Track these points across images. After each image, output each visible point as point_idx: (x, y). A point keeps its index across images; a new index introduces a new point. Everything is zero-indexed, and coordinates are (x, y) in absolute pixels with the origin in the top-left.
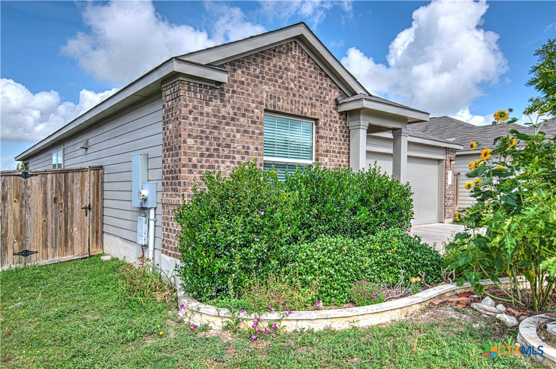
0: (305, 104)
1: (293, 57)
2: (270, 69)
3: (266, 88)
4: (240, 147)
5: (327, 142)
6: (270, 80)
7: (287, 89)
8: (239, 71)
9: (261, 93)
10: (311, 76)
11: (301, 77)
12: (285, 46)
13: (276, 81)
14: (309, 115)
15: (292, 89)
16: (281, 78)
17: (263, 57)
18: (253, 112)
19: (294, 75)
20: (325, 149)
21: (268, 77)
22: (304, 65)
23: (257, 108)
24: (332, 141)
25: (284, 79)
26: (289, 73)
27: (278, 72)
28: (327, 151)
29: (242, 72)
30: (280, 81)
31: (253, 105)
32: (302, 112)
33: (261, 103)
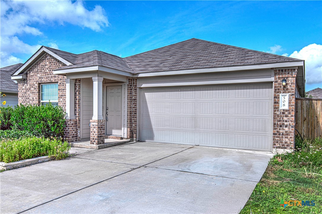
0: (52, 77)
1: (48, 59)
2: (40, 68)
3: (39, 75)
4: (32, 98)
5: (61, 91)
6: (40, 72)
7: (45, 73)
8: (31, 72)
9: (37, 77)
10: (54, 64)
11: (50, 66)
12: (45, 57)
13: (42, 71)
14: (53, 81)
15: (47, 72)
16: (43, 69)
17: (37, 64)
18: (35, 85)
19: (48, 66)
20: (61, 95)
21: (39, 71)
22: (52, 61)
23: (36, 83)
24: (64, 91)
25: (44, 70)
26: (46, 67)
27: (42, 68)
28: (62, 96)
29: (32, 72)
30: (43, 71)
31: (35, 83)
32: (51, 81)
33: (37, 81)
